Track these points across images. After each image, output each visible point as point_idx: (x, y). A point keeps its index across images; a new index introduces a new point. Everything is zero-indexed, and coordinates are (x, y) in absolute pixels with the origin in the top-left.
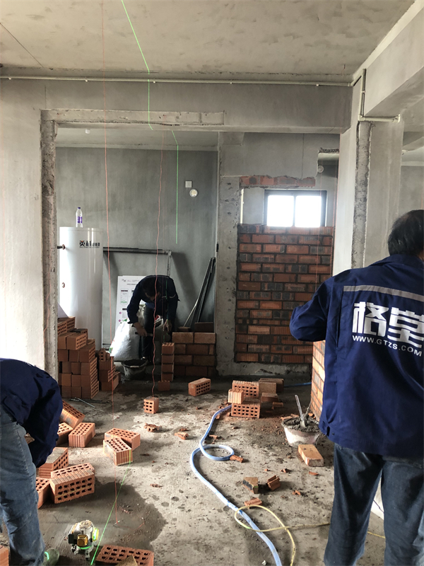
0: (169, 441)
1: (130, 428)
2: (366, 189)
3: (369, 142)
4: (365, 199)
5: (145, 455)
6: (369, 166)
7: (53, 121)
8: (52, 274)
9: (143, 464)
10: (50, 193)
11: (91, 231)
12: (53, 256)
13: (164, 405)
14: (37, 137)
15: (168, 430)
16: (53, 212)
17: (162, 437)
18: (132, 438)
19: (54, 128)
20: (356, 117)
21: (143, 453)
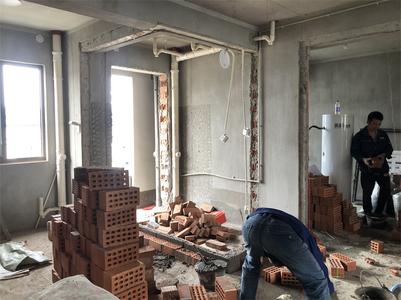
0: (381, 273)
1: (353, 257)
5: (356, 277)
7: (307, 47)
8: (304, 145)
9: (352, 281)
10: (304, 92)
11: (344, 117)
12: (305, 133)
13: (391, 249)
14: (297, 58)
15: (385, 267)
16: (306, 105)
17: (377, 270)
18: (348, 262)
19: (307, 51)
21: (355, 275)
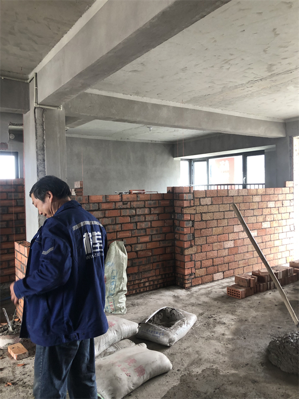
2: (44, 153)
3: (43, 122)
4: (44, 160)
6: (45, 137)
20: (33, 105)
